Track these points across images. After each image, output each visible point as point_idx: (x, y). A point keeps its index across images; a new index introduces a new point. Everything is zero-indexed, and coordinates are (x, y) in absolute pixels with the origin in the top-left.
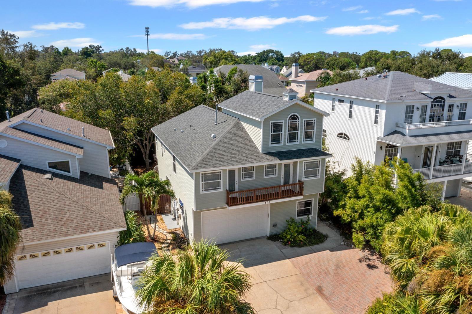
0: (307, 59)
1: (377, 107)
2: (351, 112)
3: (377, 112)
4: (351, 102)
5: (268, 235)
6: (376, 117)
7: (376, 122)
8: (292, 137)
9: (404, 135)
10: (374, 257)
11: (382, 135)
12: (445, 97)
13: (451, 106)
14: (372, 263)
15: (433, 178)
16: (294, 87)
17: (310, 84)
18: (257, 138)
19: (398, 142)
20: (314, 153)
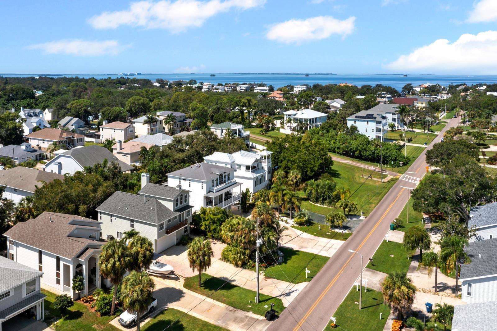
0: (78, 106)
1: (202, 182)
2: (190, 184)
3: (202, 184)
4: (190, 180)
5: (175, 244)
6: (202, 186)
7: (202, 188)
8: (181, 203)
9: (214, 192)
10: (214, 241)
11: (206, 194)
12: (223, 173)
13: (225, 176)
14: (214, 242)
15: (224, 206)
16: (119, 157)
17: (132, 155)
18: (170, 206)
19: (212, 195)
20: (188, 207)
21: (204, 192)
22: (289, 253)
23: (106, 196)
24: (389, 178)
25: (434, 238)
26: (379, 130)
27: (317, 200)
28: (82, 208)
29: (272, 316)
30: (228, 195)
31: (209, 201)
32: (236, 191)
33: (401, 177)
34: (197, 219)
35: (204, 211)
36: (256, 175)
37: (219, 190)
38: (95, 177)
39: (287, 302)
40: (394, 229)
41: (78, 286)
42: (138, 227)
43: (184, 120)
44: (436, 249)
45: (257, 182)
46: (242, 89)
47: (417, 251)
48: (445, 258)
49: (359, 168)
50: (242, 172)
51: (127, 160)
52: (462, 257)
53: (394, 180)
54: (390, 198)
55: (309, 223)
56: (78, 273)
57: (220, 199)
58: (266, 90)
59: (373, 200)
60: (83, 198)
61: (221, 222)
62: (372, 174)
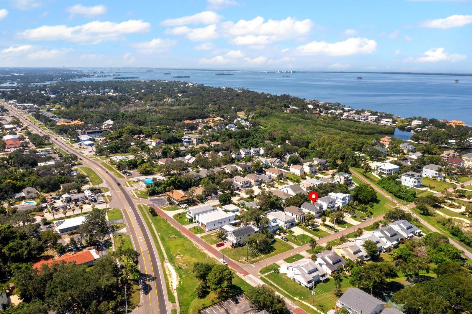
3: (327, 203)
4: (323, 201)
5: (319, 216)
8: (321, 207)
13: (334, 201)
15: (332, 209)
16: (302, 188)
17: (307, 188)
18: (318, 208)
19: (329, 206)
20: (322, 209)
21: (327, 205)
22: (345, 223)
23: (303, 203)
24: (397, 206)
26: (415, 182)
27: (362, 211)
28: (298, 205)
29: (336, 232)
30: (334, 207)
31: (328, 208)
32: (336, 206)
33: (402, 207)
34: (324, 212)
35: (326, 210)
36: (343, 202)
37: (331, 205)
38: (299, 197)
39: (340, 231)
41: (300, 221)
42: (311, 212)
43: (326, 163)
45: (343, 203)
50: (339, 200)
51: (305, 190)
55: (355, 217)
56: (300, 219)
57: (331, 208)
58: (390, 122)
59: (381, 213)
60: (298, 203)
61: (330, 213)
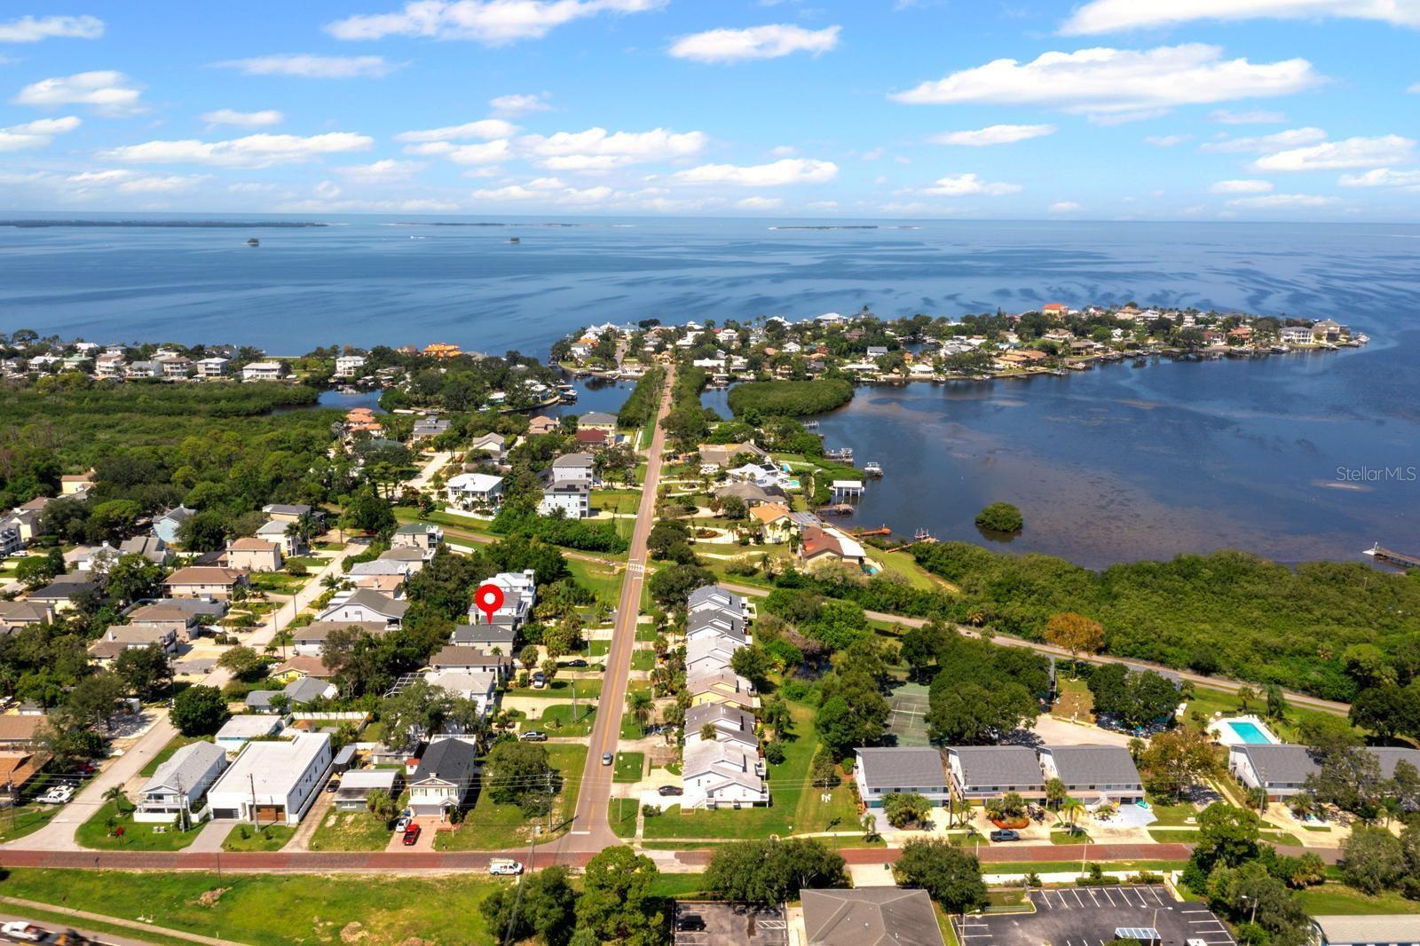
17: (394, 591)
24: (618, 569)
25: (670, 615)
26: (583, 504)
31: (516, 621)
33: (626, 566)
40: (641, 614)
42: (496, 645)
44: (671, 622)
46: (211, 369)
47: (661, 626)
48: (678, 626)
49: (584, 561)
52: (686, 624)
53: (622, 572)
54: (628, 590)
58: (275, 370)
59: (615, 594)
62: (598, 565)
